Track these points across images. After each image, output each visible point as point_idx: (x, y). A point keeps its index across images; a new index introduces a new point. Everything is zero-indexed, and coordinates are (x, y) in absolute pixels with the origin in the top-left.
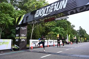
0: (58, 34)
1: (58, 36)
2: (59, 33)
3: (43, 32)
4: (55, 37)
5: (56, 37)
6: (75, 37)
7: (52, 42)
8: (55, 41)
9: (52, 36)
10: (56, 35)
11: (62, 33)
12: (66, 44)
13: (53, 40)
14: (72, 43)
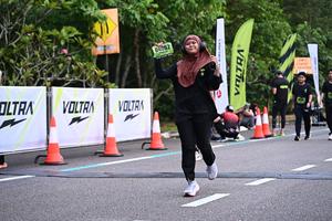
0: (112, 16)
1: (108, 39)
4: (73, 45)
5: (85, 55)
6: (313, 49)
7: (25, 107)
8: (63, 94)
9: (36, 43)
10: (85, 25)
13: (36, 94)
14: (263, 119)
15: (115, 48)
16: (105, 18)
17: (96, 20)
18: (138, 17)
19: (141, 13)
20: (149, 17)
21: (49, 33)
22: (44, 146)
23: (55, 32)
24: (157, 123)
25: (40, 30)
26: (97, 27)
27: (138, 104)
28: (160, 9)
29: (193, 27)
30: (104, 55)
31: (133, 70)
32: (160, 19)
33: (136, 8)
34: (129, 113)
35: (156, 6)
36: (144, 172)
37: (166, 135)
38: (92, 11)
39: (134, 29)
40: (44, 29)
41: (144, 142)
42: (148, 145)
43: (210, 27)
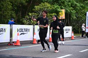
0: (63, 11)
1: (62, 16)
2: (65, 6)
3: (22, 4)
10: (57, 13)
11: (74, 7)
12: (82, 36)
15: (64, 18)
16: (62, 11)
17: (60, 12)
18: (69, 11)
19: (70, 10)
20: (72, 11)
21: (50, 14)
22: (49, 38)
23: (51, 14)
24: (73, 34)
25: (48, 14)
26: (60, 13)
27: (69, 30)
28: (74, 9)
29: (81, 13)
30: (62, 19)
31: (67, 22)
32: (74, 12)
33: (69, 9)
34: (67, 32)
35: (73, 9)
36: (70, 44)
37: (75, 36)
38: (59, 10)
39: (68, 14)
40: (49, 14)
41: (70, 38)
42: (71, 38)
43: (85, 14)
